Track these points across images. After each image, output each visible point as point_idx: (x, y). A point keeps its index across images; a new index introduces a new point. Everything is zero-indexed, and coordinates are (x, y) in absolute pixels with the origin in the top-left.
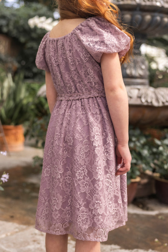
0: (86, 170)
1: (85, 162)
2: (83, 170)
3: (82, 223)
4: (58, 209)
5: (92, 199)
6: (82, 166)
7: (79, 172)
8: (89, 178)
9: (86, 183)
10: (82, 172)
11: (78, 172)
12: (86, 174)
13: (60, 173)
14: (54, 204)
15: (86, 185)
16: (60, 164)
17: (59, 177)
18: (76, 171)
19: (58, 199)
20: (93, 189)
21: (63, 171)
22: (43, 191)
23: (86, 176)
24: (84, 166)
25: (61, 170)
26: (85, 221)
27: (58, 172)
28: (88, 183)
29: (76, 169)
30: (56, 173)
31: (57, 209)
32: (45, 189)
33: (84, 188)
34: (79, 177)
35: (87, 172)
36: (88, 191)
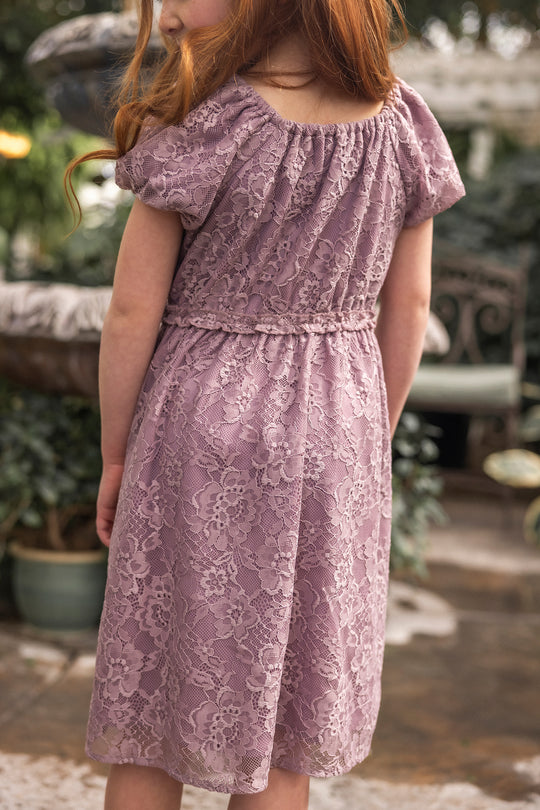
0: (235, 567)
1: (231, 539)
2: (225, 566)
3: (227, 739)
4: (128, 695)
5: (257, 660)
6: (221, 553)
7: (212, 575)
8: (242, 591)
9: (236, 607)
10: (220, 572)
11: (206, 573)
12: (233, 578)
13: (139, 576)
14: (114, 680)
15: (236, 615)
16: (140, 548)
17: (136, 590)
18: (201, 569)
19: (129, 663)
20: (260, 626)
21: (148, 571)
22: (205, 649)
23: (233, 585)
24: (226, 554)
25: (142, 569)
26: (236, 734)
27: (131, 576)
28: (240, 608)
29: (201, 563)
30: (125, 578)
31: (125, 694)
32: (210, 642)
33: (228, 627)
34: (212, 589)
35: (236, 573)
36: (243, 635)
